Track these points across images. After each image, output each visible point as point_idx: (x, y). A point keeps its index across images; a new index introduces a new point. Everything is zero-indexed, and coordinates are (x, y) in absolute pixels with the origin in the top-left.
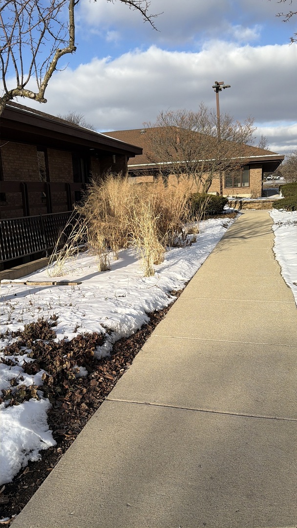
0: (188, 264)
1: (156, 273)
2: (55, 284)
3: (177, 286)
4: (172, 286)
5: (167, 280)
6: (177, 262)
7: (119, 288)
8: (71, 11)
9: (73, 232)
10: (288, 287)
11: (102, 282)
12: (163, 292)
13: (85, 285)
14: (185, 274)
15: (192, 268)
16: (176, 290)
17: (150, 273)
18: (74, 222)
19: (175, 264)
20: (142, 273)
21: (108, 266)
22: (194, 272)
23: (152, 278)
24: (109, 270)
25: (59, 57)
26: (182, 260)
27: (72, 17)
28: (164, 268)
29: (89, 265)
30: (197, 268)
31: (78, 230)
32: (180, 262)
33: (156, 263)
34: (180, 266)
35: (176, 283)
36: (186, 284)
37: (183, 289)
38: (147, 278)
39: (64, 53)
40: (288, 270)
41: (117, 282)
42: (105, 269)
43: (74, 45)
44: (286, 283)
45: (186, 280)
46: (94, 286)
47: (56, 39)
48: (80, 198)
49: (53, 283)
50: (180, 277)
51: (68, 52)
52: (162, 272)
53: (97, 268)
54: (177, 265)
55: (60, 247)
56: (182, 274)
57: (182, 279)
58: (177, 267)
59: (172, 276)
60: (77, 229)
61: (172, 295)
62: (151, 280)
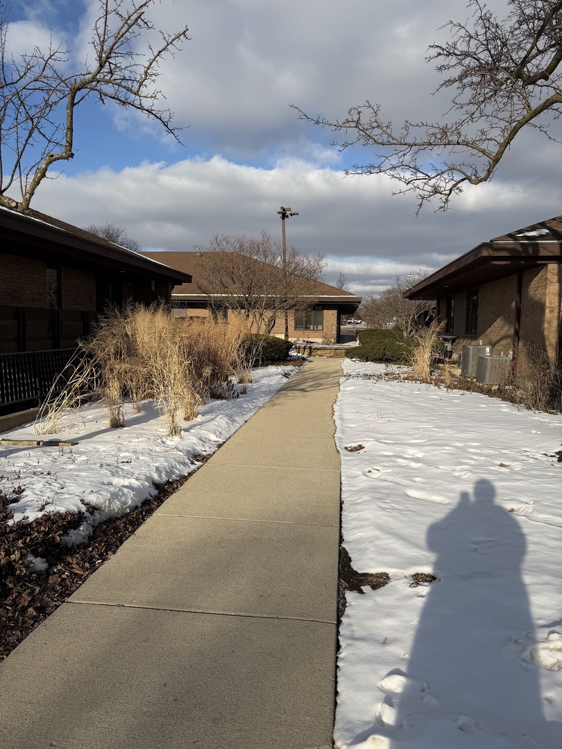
0: (228, 421)
1: (182, 432)
2: (41, 443)
3: (207, 449)
4: (200, 449)
5: (195, 440)
6: (214, 418)
7: (127, 451)
8: (68, 111)
9: (74, 376)
10: (338, 452)
11: (107, 442)
12: (185, 457)
13: (81, 447)
14: (220, 433)
15: (231, 426)
16: (205, 453)
17: (175, 431)
18: (76, 363)
19: (211, 420)
20: (164, 431)
21: (121, 420)
22: (233, 430)
23: (176, 438)
24: (124, 427)
25: (51, 162)
26: (220, 416)
27: (69, 118)
28: (195, 426)
29: (96, 420)
30: (238, 426)
31: (82, 373)
32: (218, 419)
33: (187, 419)
34: (217, 424)
35: (206, 445)
36: (220, 446)
37: (214, 453)
38: (170, 438)
39: (58, 159)
40: (343, 432)
41: (126, 443)
42: (117, 425)
43: (71, 151)
44: (336, 446)
45: (221, 441)
46: (94, 448)
47: (50, 141)
48: (87, 332)
49: (38, 443)
50: (213, 437)
51: (62, 158)
52: (192, 431)
53: (106, 423)
54: (213, 422)
55: (55, 395)
56: (217, 433)
57: (216, 439)
58: (212, 425)
59: (203, 436)
60: (81, 371)
61: (198, 461)
62: (174, 441)
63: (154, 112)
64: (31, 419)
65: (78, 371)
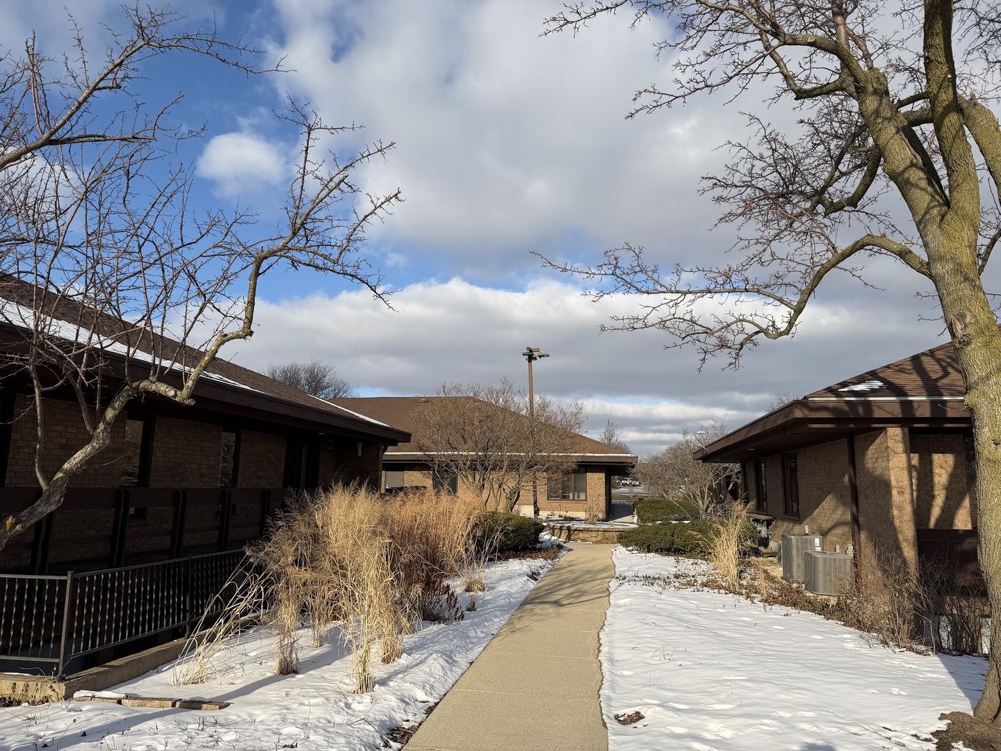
0: (444, 664)
1: (377, 686)
2: (177, 706)
3: (411, 717)
4: (399, 717)
5: (394, 701)
6: (426, 658)
7: (294, 723)
8: (251, 282)
9: (236, 597)
10: (604, 724)
11: (267, 703)
12: (376, 734)
13: (231, 713)
14: (432, 687)
15: (449, 674)
16: (406, 725)
17: (367, 685)
18: (239, 580)
19: (421, 663)
20: (352, 683)
21: (295, 662)
22: (451, 681)
23: (366, 698)
24: (296, 672)
25: (223, 343)
26: (434, 656)
27: (251, 290)
28: (396, 673)
29: (259, 660)
30: (459, 671)
31: (246, 593)
32: (430, 661)
33: (386, 661)
34: (427, 670)
35: (411, 709)
36: (430, 710)
37: (420, 724)
38: (358, 698)
39: (232, 338)
40: (613, 688)
41: (296, 705)
42: (288, 670)
43: (250, 328)
44: (602, 714)
45: (432, 700)
46: (250, 715)
47: (225, 316)
49: (174, 705)
50: (421, 695)
51: (238, 337)
52: (391, 683)
53: (273, 666)
54: (424, 667)
55: (209, 623)
56: (428, 687)
57: (425, 698)
58: (420, 674)
59: (406, 693)
60: (244, 592)
61: (395, 740)
62: (362, 704)
63: (359, 277)
64: (171, 658)
65: (241, 591)
